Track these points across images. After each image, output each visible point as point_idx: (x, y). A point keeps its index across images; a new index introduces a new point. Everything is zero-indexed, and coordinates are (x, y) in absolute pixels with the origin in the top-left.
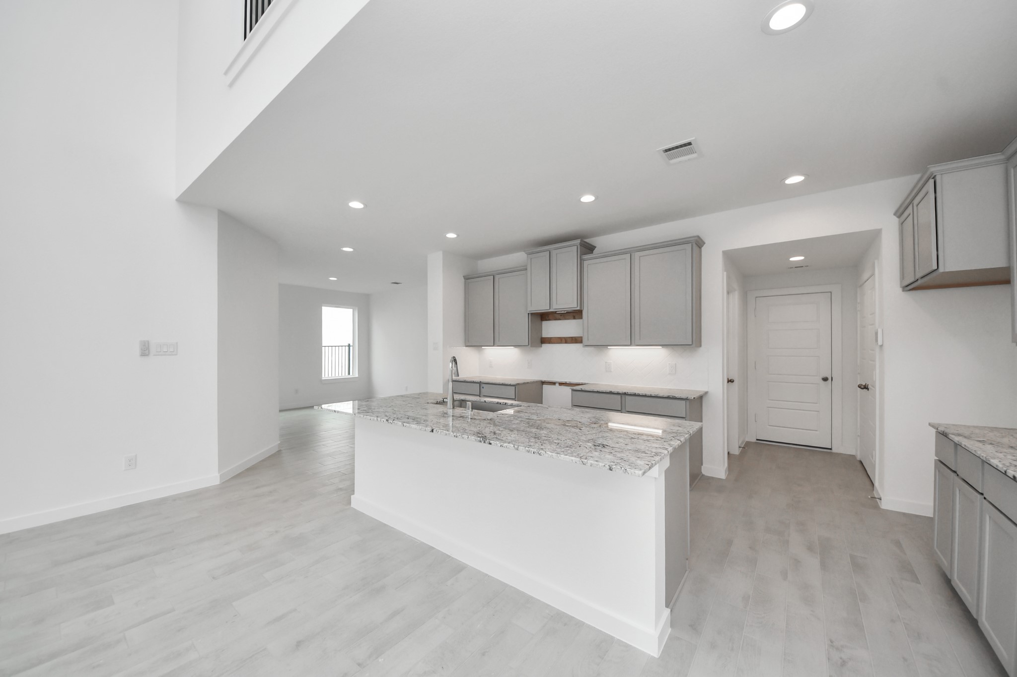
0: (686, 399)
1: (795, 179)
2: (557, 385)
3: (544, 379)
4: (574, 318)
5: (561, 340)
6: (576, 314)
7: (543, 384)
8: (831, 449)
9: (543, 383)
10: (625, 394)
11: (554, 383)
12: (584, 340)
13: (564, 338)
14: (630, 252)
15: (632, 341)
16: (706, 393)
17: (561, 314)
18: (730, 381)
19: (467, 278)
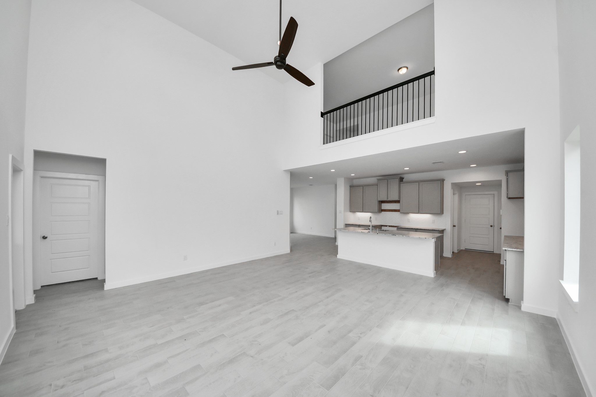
0: (439, 230)
1: (473, 165)
3: (382, 224)
4: (396, 203)
5: (390, 210)
6: (398, 202)
7: (382, 226)
8: (493, 252)
10: (417, 229)
11: (386, 226)
12: (401, 211)
14: (419, 182)
15: (419, 212)
16: (445, 229)
18: (454, 226)
19: (351, 187)
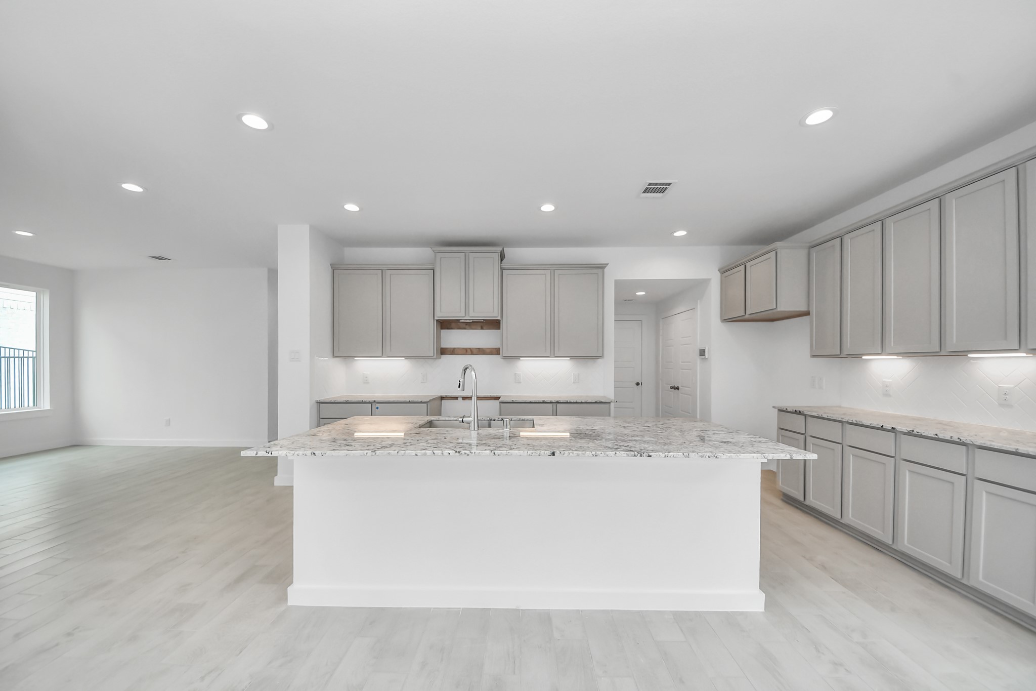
1: (681, 233)
2: (460, 399)
3: (444, 394)
4: (482, 328)
5: (467, 351)
6: (495, 324)
7: (442, 400)
9: (442, 398)
11: (456, 398)
12: (503, 351)
13: (470, 348)
14: (549, 268)
15: (551, 353)
17: (467, 323)
19: (336, 268)
